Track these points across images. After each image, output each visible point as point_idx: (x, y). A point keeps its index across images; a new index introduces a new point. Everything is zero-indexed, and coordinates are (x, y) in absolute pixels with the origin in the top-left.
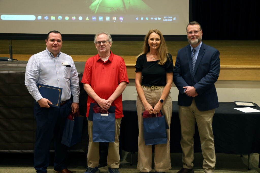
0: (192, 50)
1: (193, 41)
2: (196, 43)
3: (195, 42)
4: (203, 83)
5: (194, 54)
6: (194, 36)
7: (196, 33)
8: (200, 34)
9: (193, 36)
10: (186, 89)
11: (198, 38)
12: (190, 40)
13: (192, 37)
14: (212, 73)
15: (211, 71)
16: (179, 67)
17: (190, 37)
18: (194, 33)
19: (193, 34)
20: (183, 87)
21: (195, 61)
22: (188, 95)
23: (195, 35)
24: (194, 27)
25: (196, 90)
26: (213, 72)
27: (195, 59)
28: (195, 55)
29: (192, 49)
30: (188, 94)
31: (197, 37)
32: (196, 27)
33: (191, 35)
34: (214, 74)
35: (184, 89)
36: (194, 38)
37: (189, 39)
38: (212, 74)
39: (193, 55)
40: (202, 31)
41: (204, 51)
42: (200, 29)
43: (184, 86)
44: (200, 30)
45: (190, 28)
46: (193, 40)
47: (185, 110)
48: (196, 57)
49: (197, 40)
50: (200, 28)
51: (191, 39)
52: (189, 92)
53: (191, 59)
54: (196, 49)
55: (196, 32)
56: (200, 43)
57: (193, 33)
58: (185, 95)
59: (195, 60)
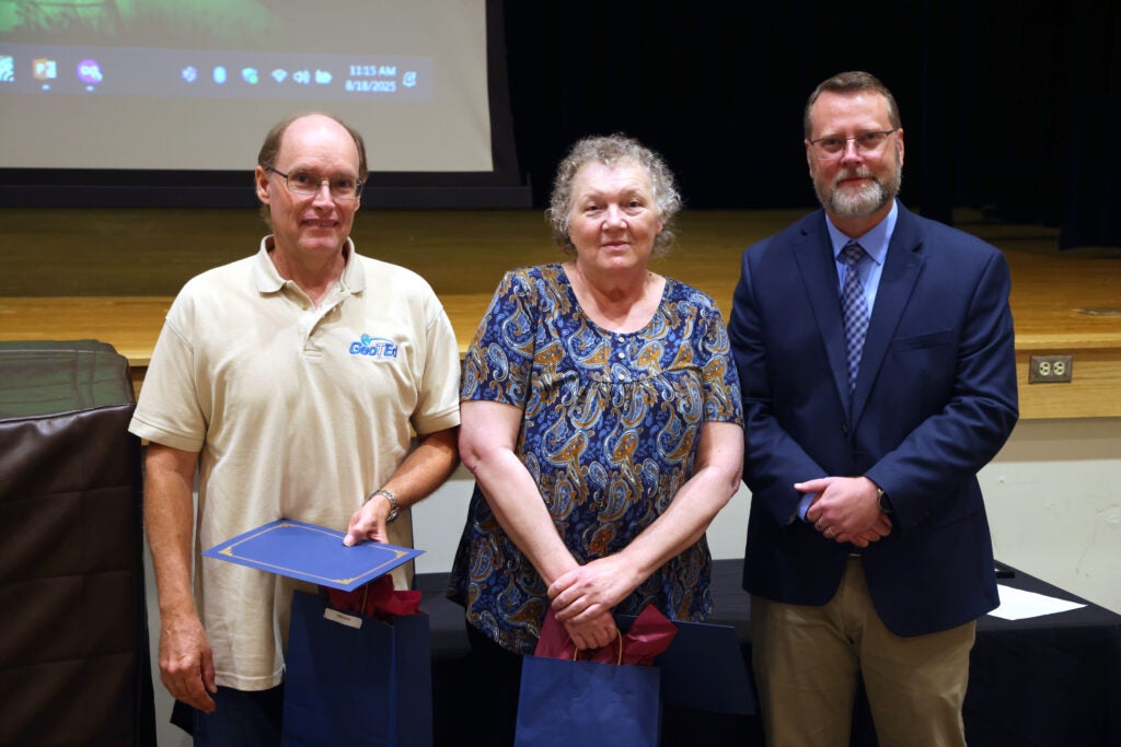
0: (837, 251)
1: (846, 200)
2: (871, 209)
3: (863, 206)
4: (928, 455)
5: (852, 274)
6: (858, 163)
7: (871, 147)
8: (889, 153)
9: (852, 166)
10: (819, 492)
11: (882, 180)
12: (832, 192)
13: (842, 174)
14: (982, 400)
15: (973, 383)
16: (760, 355)
17: (829, 172)
18: (857, 147)
19: (851, 154)
20: (798, 486)
21: (863, 319)
22: (829, 532)
23: (860, 159)
24: (858, 107)
25: (886, 502)
26: (985, 389)
27: (863, 308)
28: (859, 282)
29: (839, 242)
30: (831, 523)
31: (877, 171)
32: (867, 111)
33: (834, 157)
34: (997, 404)
35: (802, 493)
36: (853, 179)
37: (821, 185)
38: (981, 406)
39: (853, 285)
40: (901, 130)
41: (921, 256)
42: (892, 121)
43: (801, 482)
44: (890, 128)
45: (832, 115)
46: (850, 190)
47: (801, 626)
48: (870, 295)
49: (873, 193)
50: (893, 110)
51: (840, 184)
52: (839, 508)
53: (839, 306)
54: (864, 242)
55: (866, 138)
56: (890, 209)
57: (851, 143)
58: (808, 530)
59: (863, 314)
